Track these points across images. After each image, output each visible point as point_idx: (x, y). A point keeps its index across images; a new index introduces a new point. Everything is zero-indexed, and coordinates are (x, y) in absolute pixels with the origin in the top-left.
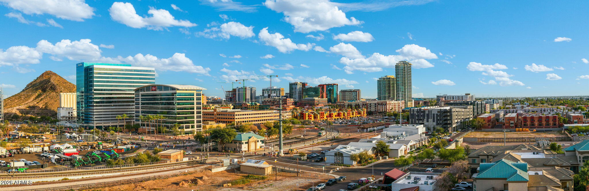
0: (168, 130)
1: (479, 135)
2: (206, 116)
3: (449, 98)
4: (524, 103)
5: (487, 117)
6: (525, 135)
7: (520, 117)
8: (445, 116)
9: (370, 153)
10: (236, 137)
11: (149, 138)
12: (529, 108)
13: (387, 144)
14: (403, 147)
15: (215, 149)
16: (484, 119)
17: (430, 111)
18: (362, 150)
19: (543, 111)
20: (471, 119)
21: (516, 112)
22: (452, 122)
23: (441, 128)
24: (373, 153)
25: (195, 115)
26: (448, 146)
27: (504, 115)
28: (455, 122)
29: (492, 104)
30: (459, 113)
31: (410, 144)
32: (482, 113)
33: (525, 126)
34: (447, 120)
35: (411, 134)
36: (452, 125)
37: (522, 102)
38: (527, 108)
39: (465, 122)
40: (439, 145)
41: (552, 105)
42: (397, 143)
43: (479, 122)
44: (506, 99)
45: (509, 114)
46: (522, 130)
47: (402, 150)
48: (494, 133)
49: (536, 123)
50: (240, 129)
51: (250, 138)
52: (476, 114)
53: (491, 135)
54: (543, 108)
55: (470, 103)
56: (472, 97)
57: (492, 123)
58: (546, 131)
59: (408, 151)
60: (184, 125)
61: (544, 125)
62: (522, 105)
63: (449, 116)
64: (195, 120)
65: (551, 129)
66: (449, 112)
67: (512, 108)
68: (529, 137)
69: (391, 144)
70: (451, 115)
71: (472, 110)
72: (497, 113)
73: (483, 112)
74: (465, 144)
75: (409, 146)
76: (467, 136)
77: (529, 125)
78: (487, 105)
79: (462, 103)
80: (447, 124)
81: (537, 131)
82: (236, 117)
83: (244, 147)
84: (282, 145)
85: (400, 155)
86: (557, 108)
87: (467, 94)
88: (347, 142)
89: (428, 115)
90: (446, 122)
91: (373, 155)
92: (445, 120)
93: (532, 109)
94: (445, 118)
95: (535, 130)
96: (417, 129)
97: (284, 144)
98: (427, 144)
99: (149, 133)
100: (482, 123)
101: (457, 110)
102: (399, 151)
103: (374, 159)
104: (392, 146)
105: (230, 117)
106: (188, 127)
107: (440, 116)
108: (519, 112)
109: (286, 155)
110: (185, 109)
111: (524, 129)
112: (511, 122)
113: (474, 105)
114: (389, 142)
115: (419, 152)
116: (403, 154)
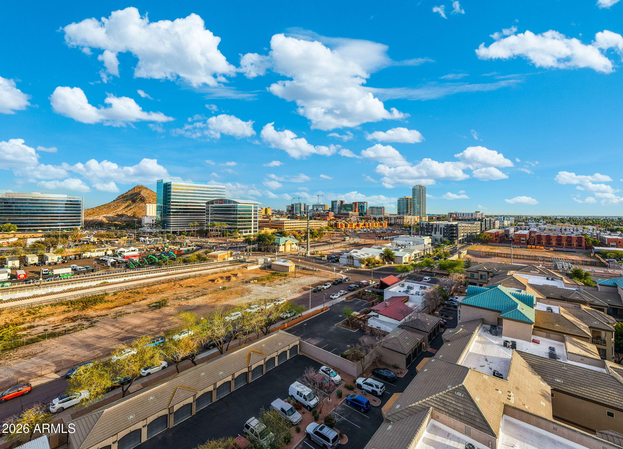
0: (230, 234)
1: (485, 249)
2: (260, 224)
3: (460, 214)
4: (540, 221)
5: (494, 232)
6: (538, 253)
7: (533, 235)
8: (451, 230)
9: (378, 258)
10: (276, 240)
11: (214, 241)
12: (545, 226)
13: (393, 252)
14: (407, 255)
15: (260, 250)
16: (491, 234)
17: (437, 226)
18: (370, 255)
19: (563, 230)
20: (479, 233)
21: (529, 230)
22: (458, 235)
23: (448, 240)
24: (381, 258)
25: (253, 223)
26: (450, 257)
27: (515, 231)
28: (461, 235)
29: (503, 220)
30: (466, 228)
31: (415, 252)
32: (490, 229)
33: (539, 243)
34: (453, 233)
35: (418, 244)
36: (458, 238)
37: (537, 220)
38: (543, 226)
39: (472, 236)
40: (441, 255)
41: (576, 224)
42: (403, 251)
43: (486, 236)
44: (518, 216)
45: (520, 231)
46: (536, 248)
47: (406, 258)
48: (502, 248)
49: (554, 243)
50: (282, 234)
51: (286, 241)
52: (483, 229)
53: (498, 250)
54: (564, 228)
55: (477, 219)
56: (482, 214)
57: (500, 238)
58: (567, 251)
59: (412, 259)
60: (243, 230)
61: (565, 245)
62: (537, 223)
63: (455, 230)
64: (253, 226)
65: (574, 250)
66: (455, 227)
67: (525, 225)
68: (544, 256)
69: (396, 252)
70: (457, 230)
71: (479, 225)
72: (507, 229)
73: (492, 227)
74: (469, 256)
75: (413, 255)
76: (472, 249)
77: (544, 244)
78: (496, 221)
79: (471, 219)
80: (453, 237)
81: (555, 251)
82: (285, 225)
83: (282, 248)
84: (309, 247)
85: (404, 261)
86: (584, 228)
87: (477, 212)
88: (361, 247)
89: (436, 229)
90: (452, 235)
91: (381, 261)
92: (451, 233)
93: (548, 227)
94: (452, 232)
95: (552, 249)
96: (423, 240)
97: (311, 247)
98: (431, 253)
99: (214, 237)
100: (488, 238)
101: (463, 225)
102: (403, 258)
103: (381, 263)
104: (397, 254)
105: (281, 224)
106: (246, 232)
107: (447, 229)
108: (532, 229)
109: (312, 256)
110: (244, 218)
111: (538, 247)
112: (522, 239)
113: (482, 221)
114: (395, 250)
115: (422, 260)
116: (407, 261)
